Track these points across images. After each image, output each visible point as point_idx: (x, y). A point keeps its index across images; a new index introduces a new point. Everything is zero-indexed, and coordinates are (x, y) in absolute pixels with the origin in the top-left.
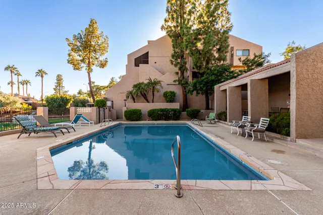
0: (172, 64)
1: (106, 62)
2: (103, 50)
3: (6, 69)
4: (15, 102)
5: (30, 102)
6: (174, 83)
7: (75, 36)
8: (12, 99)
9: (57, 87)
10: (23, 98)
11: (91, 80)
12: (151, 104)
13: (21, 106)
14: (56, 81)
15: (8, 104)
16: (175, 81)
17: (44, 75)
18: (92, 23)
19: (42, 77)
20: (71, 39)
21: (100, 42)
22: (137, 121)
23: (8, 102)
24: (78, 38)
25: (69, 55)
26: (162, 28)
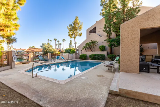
0: (104, 31)
1: (81, 33)
2: (80, 28)
3: (54, 40)
4: (56, 51)
5: (61, 51)
6: (105, 41)
7: (70, 25)
8: (55, 50)
9: (70, 45)
10: (59, 50)
11: (76, 42)
12: (93, 52)
13: (58, 53)
14: (70, 43)
15: (54, 52)
16: (105, 40)
17: (65, 41)
18: (76, 18)
19: (64, 42)
20: (69, 26)
21: (79, 25)
22: (85, 59)
23: (54, 51)
24: (71, 25)
25: (69, 33)
26: (100, 14)
